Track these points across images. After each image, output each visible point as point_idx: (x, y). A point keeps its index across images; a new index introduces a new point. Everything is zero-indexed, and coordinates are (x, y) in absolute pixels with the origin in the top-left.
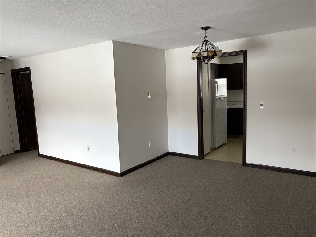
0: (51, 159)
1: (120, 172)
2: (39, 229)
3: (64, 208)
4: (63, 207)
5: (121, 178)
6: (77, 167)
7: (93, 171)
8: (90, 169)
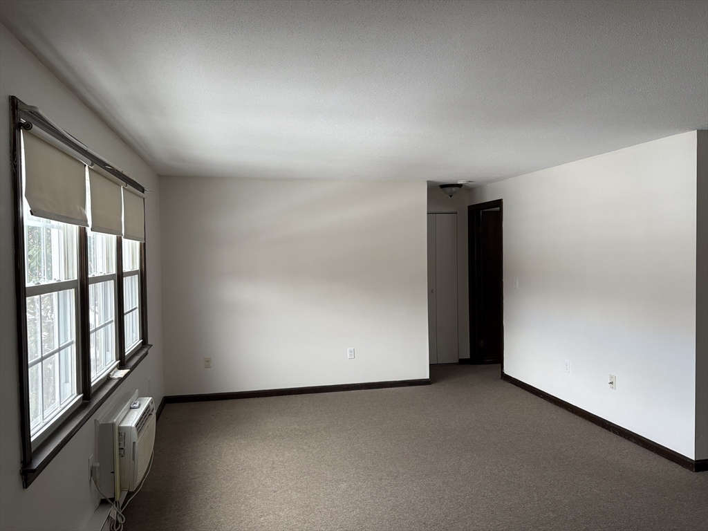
0: (526, 390)
1: (693, 458)
2: (499, 525)
3: (548, 499)
4: (546, 496)
5: (696, 475)
6: (581, 418)
7: (620, 438)
8: (614, 432)
